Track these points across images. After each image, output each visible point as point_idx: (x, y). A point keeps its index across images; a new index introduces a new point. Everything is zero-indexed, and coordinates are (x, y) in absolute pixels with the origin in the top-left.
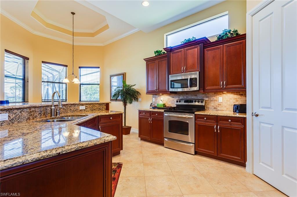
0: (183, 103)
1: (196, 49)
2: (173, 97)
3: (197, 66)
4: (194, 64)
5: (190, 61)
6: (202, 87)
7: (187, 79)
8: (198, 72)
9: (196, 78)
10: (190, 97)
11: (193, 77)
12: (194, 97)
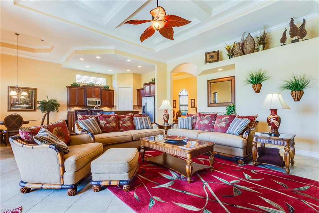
1: (99, 90)
4: (98, 95)
7: (96, 101)
9: (100, 101)
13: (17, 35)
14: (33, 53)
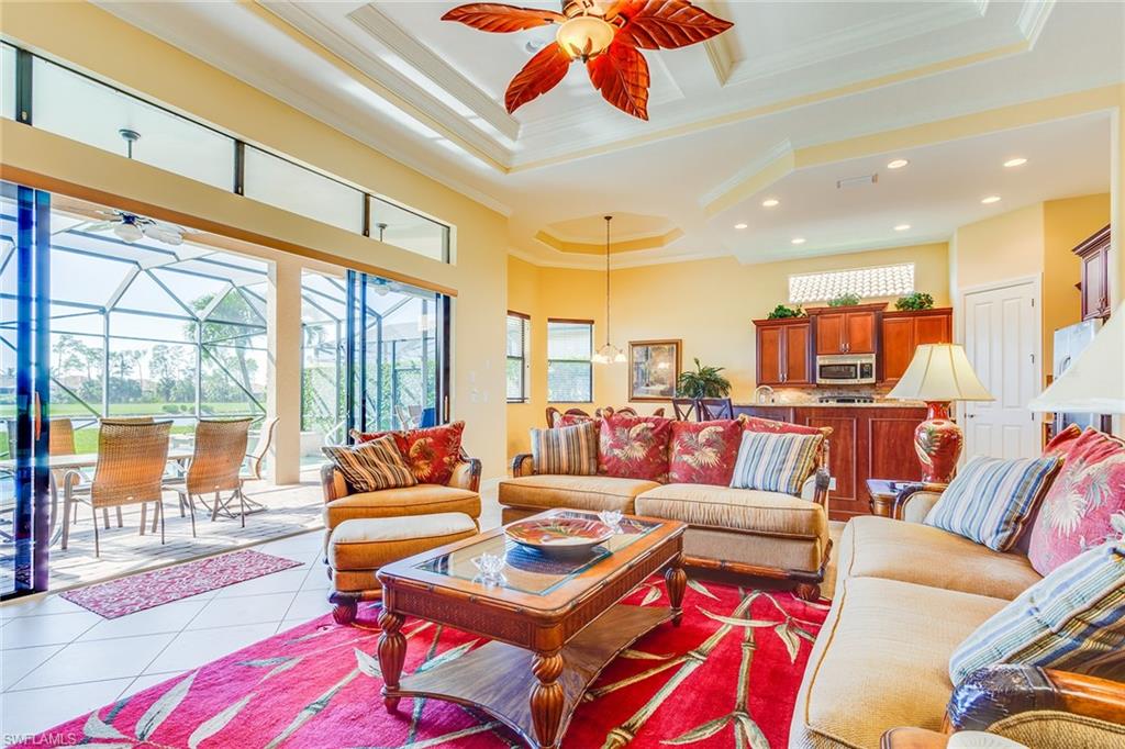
0: (833, 403)
1: (869, 318)
2: (809, 394)
3: (871, 345)
4: (865, 342)
5: (857, 336)
6: (880, 378)
7: (855, 365)
8: (874, 355)
9: (871, 365)
10: (845, 394)
11: (864, 361)
12: (853, 394)
13: (608, 218)
14: (660, 249)
